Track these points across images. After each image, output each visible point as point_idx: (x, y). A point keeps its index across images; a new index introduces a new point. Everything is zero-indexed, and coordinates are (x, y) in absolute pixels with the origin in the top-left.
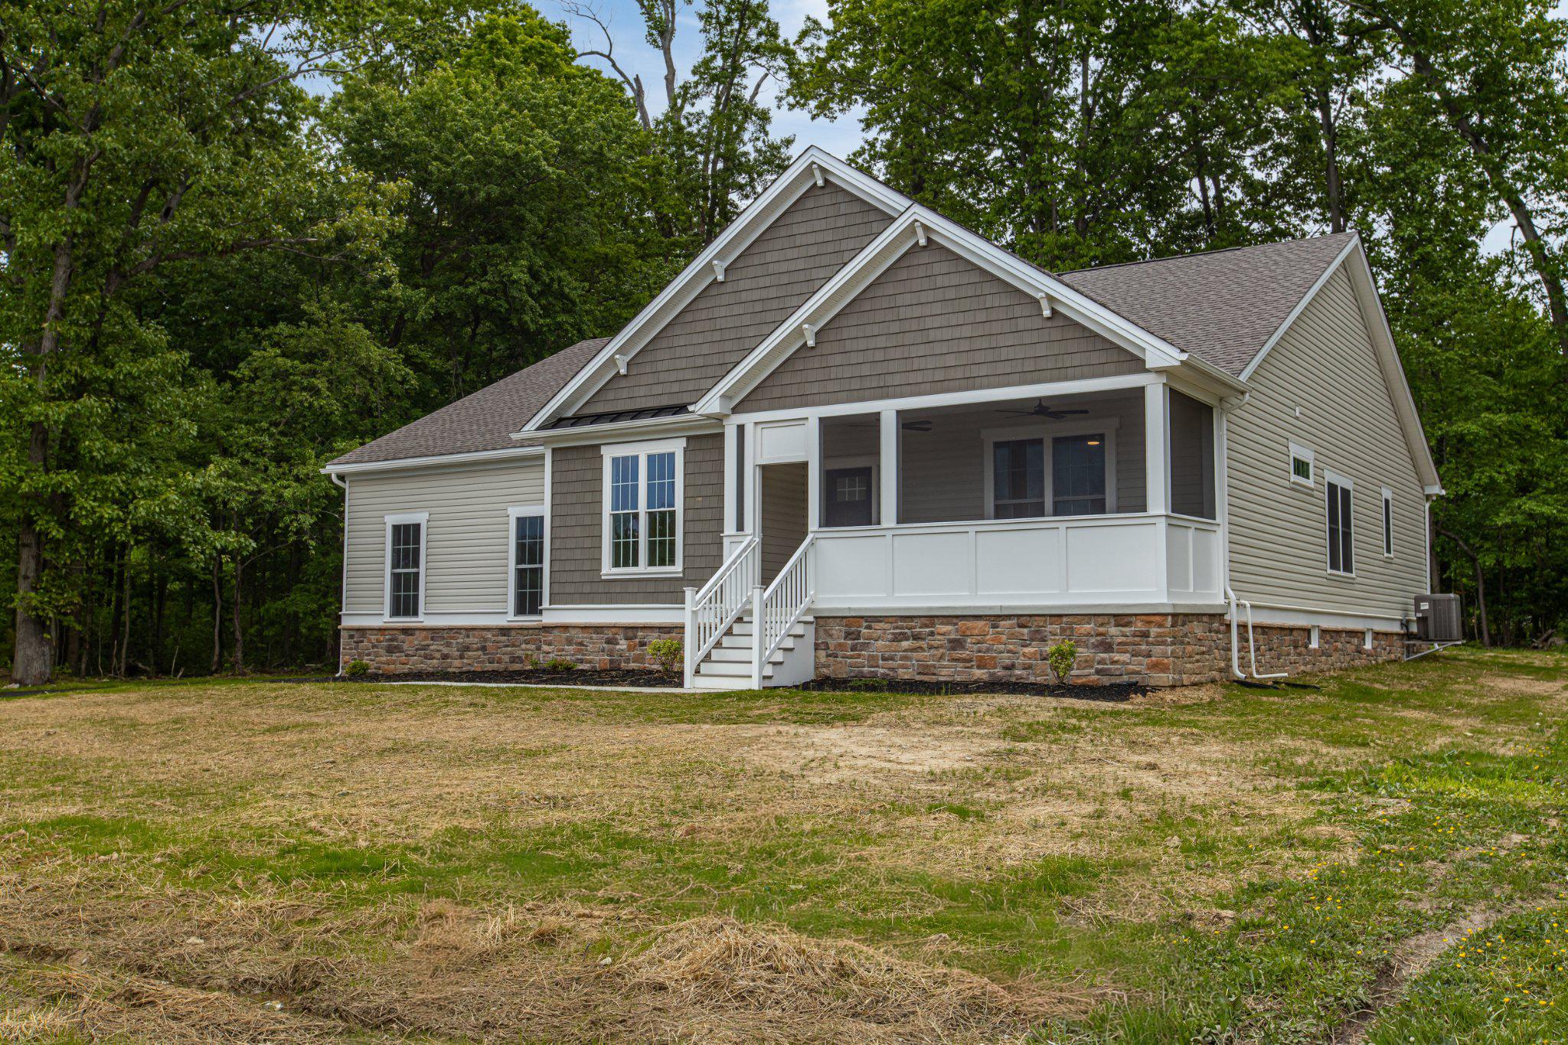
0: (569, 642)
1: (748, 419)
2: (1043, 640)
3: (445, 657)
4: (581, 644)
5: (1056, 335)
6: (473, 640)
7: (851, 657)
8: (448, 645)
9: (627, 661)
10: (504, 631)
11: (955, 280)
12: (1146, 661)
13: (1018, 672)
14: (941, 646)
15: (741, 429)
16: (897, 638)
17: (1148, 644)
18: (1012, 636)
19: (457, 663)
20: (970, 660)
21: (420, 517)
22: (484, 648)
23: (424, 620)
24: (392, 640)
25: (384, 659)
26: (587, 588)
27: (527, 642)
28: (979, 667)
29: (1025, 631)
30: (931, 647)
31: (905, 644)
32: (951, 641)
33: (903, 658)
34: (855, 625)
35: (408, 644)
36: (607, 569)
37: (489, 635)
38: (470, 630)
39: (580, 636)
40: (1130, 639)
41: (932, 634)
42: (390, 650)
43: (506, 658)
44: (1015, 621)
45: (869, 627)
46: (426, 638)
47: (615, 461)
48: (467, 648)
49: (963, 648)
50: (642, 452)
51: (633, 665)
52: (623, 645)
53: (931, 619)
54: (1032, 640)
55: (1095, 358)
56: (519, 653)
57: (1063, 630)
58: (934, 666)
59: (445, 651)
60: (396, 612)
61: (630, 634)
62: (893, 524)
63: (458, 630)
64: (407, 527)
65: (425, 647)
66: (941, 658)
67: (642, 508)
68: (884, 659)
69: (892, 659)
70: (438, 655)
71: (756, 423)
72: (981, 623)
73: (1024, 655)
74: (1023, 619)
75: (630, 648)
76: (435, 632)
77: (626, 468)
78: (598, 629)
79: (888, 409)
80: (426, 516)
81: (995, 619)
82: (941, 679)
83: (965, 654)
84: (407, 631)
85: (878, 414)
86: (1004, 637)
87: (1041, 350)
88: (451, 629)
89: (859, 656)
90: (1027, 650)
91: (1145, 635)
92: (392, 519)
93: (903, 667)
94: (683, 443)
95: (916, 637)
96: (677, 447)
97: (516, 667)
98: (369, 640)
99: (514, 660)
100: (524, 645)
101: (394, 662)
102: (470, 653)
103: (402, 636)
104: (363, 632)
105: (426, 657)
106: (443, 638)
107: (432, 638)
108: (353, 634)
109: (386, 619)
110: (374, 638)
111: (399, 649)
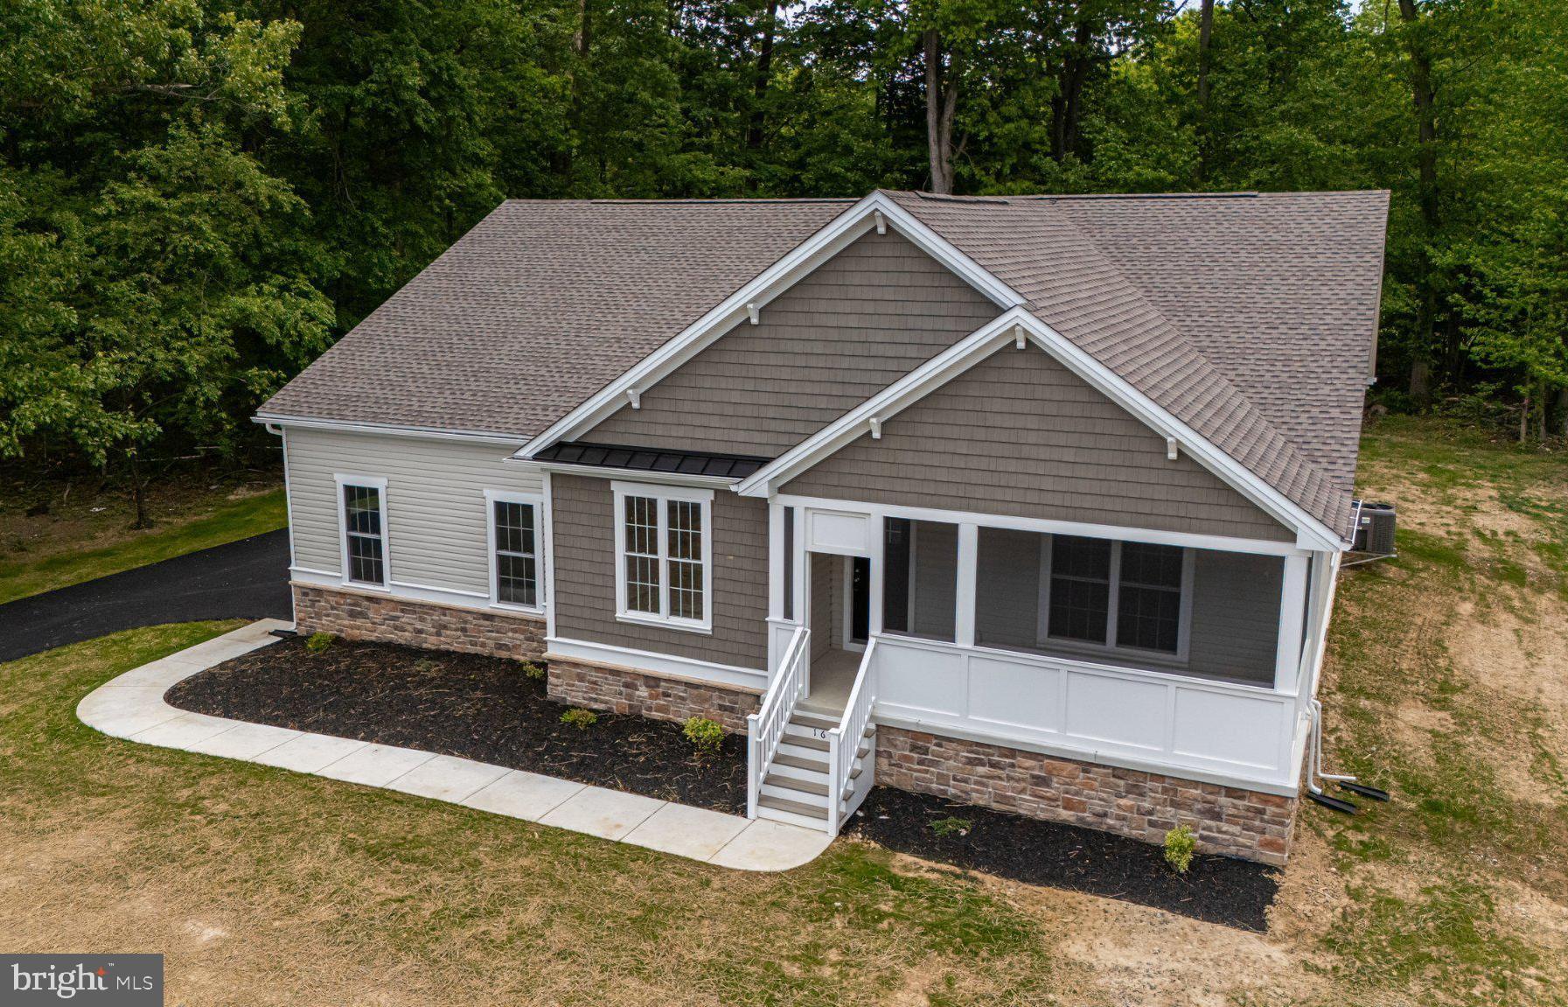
0: (581, 678)
1: (799, 503)
2: (1142, 795)
3: (420, 631)
4: (595, 683)
5: (1179, 479)
6: (451, 620)
7: (919, 771)
8: (422, 620)
9: (649, 709)
10: (487, 616)
11: (1058, 394)
12: (1258, 837)
13: (1111, 822)
14: (1024, 780)
15: (789, 512)
16: (970, 762)
17: (1262, 820)
18: (1105, 785)
19: (433, 639)
20: (1056, 800)
21: (379, 483)
22: (464, 630)
23: (391, 591)
24: (355, 606)
25: (346, 622)
26: (599, 627)
28: (1065, 808)
29: (1122, 783)
30: (1010, 778)
31: (981, 770)
32: (1033, 777)
33: (976, 783)
34: (921, 740)
35: (374, 612)
36: (623, 613)
37: (470, 618)
38: (444, 610)
39: (594, 676)
40: (1243, 813)
41: (1013, 766)
42: (353, 615)
43: (491, 643)
44: (1110, 771)
45: (939, 745)
46: (394, 610)
47: (628, 499)
48: (445, 627)
49: (1048, 786)
50: (661, 496)
51: (656, 715)
52: (643, 692)
53: (1012, 752)
54: (1128, 792)
55: (1227, 514)
57: (1165, 791)
58: (1014, 799)
59: (419, 626)
60: (356, 575)
61: (652, 683)
62: (970, 646)
63: (433, 607)
64: (361, 490)
65: (394, 619)
66: (1023, 791)
67: (663, 556)
68: (955, 779)
69: (966, 781)
70: (410, 629)
71: (806, 508)
72: (1071, 766)
73: (1119, 806)
74: (1119, 772)
75: (651, 697)
76: (407, 607)
77: (640, 510)
78: (615, 672)
79: (969, 524)
80: (384, 481)
81: (1087, 766)
82: (1021, 811)
83: (1050, 793)
84: (371, 600)
85: (956, 526)
86: (1096, 784)
87: (1161, 493)
88: (422, 606)
89: (927, 772)
90: (1122, 802)
91: (1261, 812)
92: (342, 479)
93: (977, 791)
94: (710, 495)
95: (993, 765)
96: (705, 500)
97: (504, 654)
98: (327, 601)
99: (500, 647)
100: (510, 634)
101: (359, 628)
102: (448, 632)
103: (366, 603)
104: (319, 592)
105: (396, 628)
106: (415, 612)
107: (402, 611)
108: (306, 591)
109: (345, 583)
110: (332, 600)
111: (364, 615)
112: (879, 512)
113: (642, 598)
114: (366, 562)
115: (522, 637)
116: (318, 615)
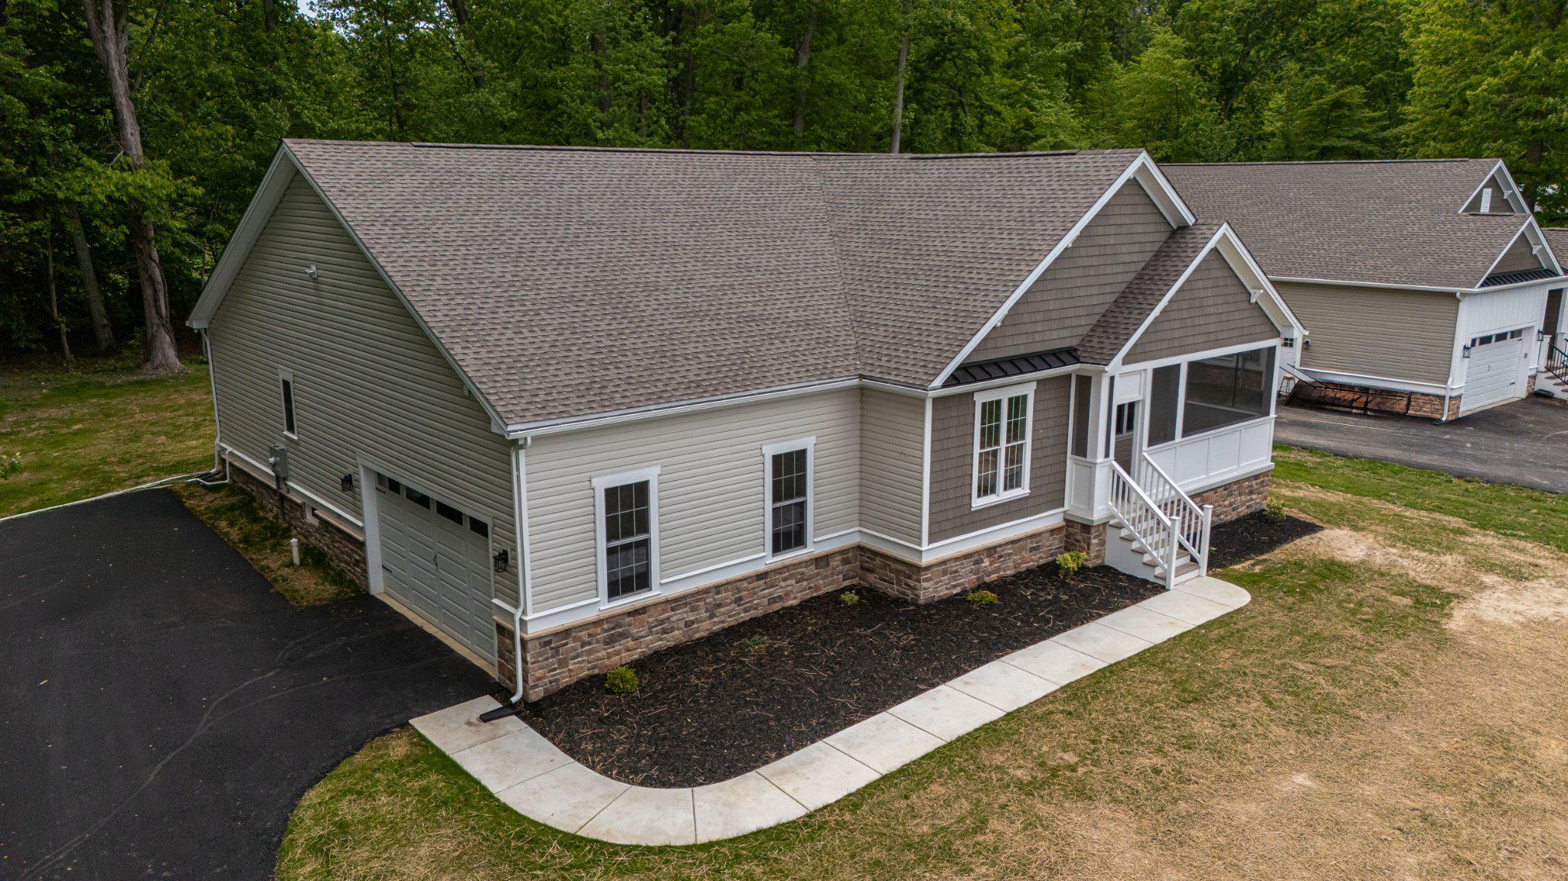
2: (1231, 495)
3: (688, 624)
6: (726, 596)
8: (694, 609)
10: (762, 577)
15: (1111, 380)
17: (1263, 487)
19: (706, 626)
21: (649, 473)
22: (738, 601)
23: (657, 593)
24: (613, 630)
27: (784, 580)
29: (1226, 492)
35: (637, 627)
37: (746, 585)
38: (718, 588)
40: (1258, 486)
42: (610, 641)
43: (765, 601)
44: (1223, 488)
46: (664, 611)
47: (984, 405)
48: (719, 606)
50: (1006, 396)
52: (987, 561)
54: (1228, 496)
56: (779, 592)
59: (691, 619)
60: (616, 592)
62: (1179, 439)
63: (706, 591)
64: (626, 489)
65: (662, 623)
67: (1003, 444)
70: (682, 625)
71: (1121, 374)
72: (1211, 493)
73: (1224, 506)
74: (1226, 486)
76: (676, 603)
77: (991, 412)
78: (967, 557)
79: (1183, 362)
80: (657, 470)
81: (1216, 489)
84: (635, 613)
85: (1179, 365)
86: (1219, 498)
88: (698, 593)
91: (1263, 482)
92: (604, 483)
94: (1034, 385)
96: (1029, 390)
97: (777, 607)
98: (575, 639)
100: (783, 584)
101: (618, 653)
102: (722, 610)
103: (628, 619)
104: (566, 633)
105: (664, 631)
106: (686, 604)
107: (673, 609)
108: (545, 641)
109: (602, 608)
110: (584, 635)
111: (623, 636)
112: (1153, 366)
113: (987, 488)
114: (629, 570)
115: (793, 582)
116: (563, 663)
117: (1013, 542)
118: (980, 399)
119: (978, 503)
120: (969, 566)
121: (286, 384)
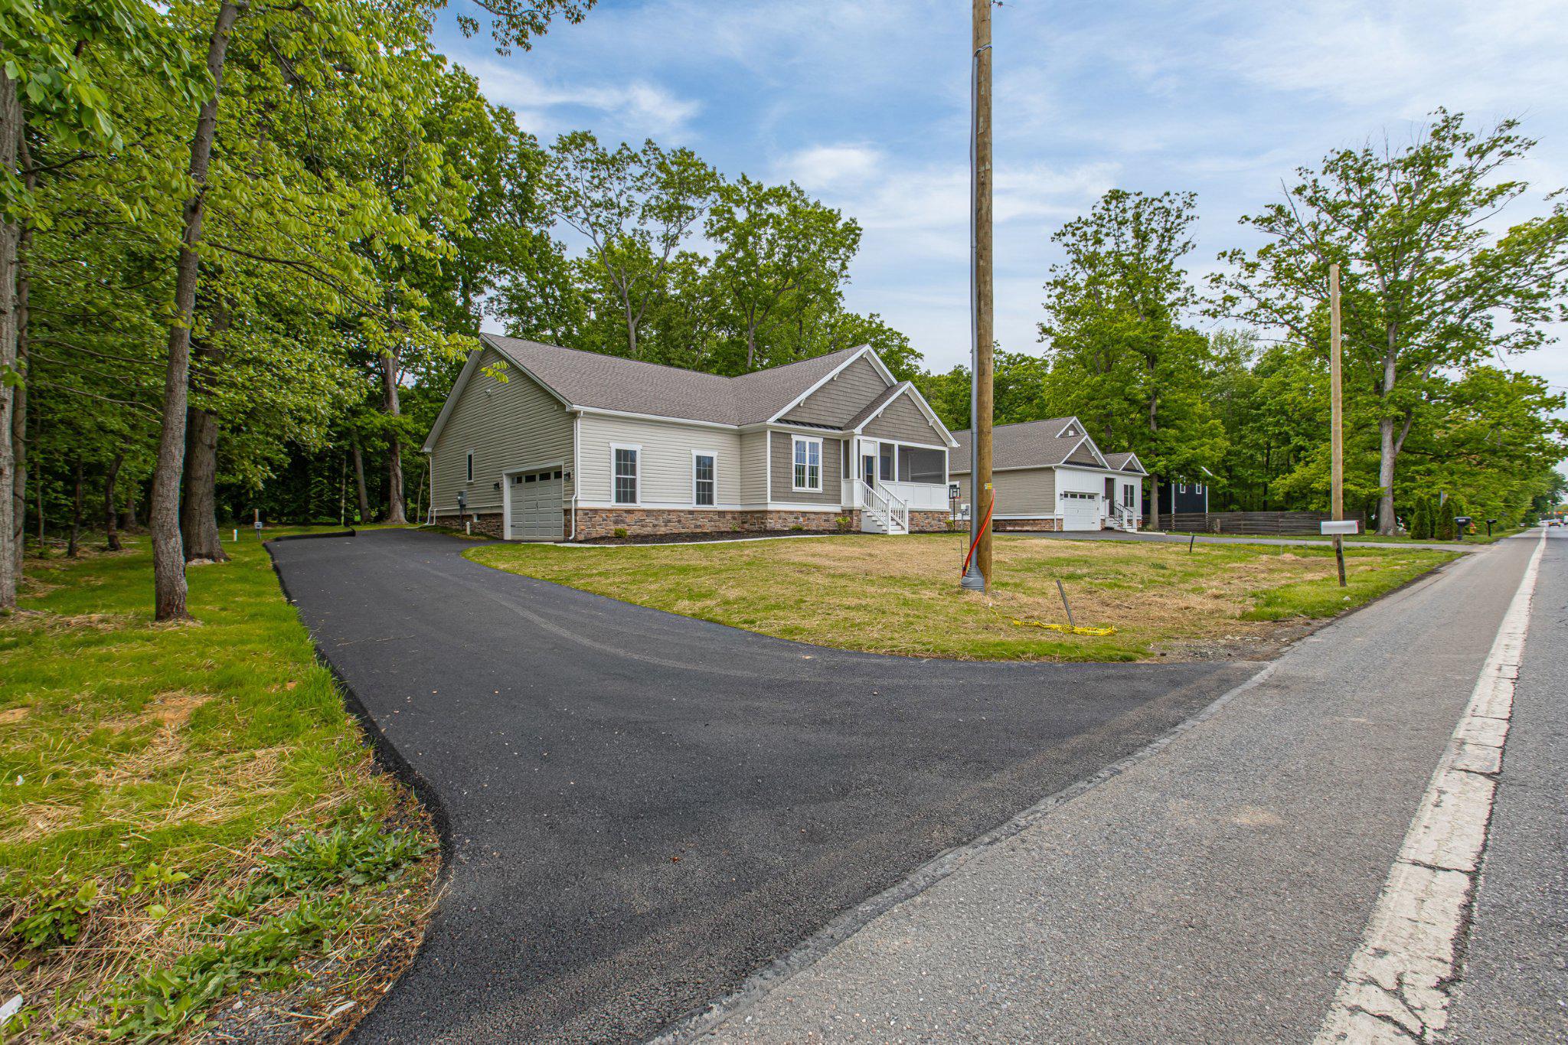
0: (780, 518)
1: (861, 438)
3: (655, 526)
4: (785, 519)
6: (673, 517)
8: (658, 518)
10: (691, 512)
15: (859, 441)
19: (663, 529)
21: (636, 447)
22: (679, 521)
23: (639, 505)
24: (618, 517)
26: (786, 495)
27: (701, 517)
35: (629, 519)
37: (683, 514)
38: (669, 512)
42: (617, 521)
43: (693, 526)
46: (642, 515)
47: (797, 442)
48: (669, 521)
50: (808, 440)
52: (801, 519)
55: (937, 440)
56: (697, 522)
59: (656, 522)
60: (619, 500)
61: (804, 515)
62: (897, 481)
63: (663, 511)
64: (626, 451)
65: (642, 520)
67: (807, 464)
70: (652, 524)
71: (864, 440)
74: (926, 513)
75: (804, 521)
76: (649, 512)
77: (800, 446)
78: (791, 513)
80: (640, 446)
81: (920, 512)
84: (628, 512)
85: (894, 445)
87: (927, 435)
88: (659, 510)
92: (614, 446)
94: (822, 440)
96: (820, 441)
97: (698, 530)
98: (600, 515)
99: (697, 527)
100: (700, 519)
102: (670, 523)
103: (625, 515)
104: (595, 511)
106: (654, 514)
107: (646, 515)
108: (588, 512)
109: (612, 504)
110: (604, 515)
111: (623, 522)
112: (880, 440)
113: (800, 482)
114: (626, 490)
115: (705, 519)
116: (594, 526)
117: (815, 513)
118: (795, 438)
119: (795, 489)
120: (791, 519)
121: (470, 456)
